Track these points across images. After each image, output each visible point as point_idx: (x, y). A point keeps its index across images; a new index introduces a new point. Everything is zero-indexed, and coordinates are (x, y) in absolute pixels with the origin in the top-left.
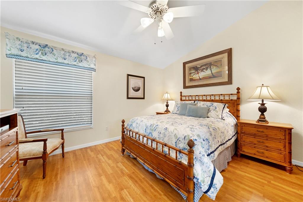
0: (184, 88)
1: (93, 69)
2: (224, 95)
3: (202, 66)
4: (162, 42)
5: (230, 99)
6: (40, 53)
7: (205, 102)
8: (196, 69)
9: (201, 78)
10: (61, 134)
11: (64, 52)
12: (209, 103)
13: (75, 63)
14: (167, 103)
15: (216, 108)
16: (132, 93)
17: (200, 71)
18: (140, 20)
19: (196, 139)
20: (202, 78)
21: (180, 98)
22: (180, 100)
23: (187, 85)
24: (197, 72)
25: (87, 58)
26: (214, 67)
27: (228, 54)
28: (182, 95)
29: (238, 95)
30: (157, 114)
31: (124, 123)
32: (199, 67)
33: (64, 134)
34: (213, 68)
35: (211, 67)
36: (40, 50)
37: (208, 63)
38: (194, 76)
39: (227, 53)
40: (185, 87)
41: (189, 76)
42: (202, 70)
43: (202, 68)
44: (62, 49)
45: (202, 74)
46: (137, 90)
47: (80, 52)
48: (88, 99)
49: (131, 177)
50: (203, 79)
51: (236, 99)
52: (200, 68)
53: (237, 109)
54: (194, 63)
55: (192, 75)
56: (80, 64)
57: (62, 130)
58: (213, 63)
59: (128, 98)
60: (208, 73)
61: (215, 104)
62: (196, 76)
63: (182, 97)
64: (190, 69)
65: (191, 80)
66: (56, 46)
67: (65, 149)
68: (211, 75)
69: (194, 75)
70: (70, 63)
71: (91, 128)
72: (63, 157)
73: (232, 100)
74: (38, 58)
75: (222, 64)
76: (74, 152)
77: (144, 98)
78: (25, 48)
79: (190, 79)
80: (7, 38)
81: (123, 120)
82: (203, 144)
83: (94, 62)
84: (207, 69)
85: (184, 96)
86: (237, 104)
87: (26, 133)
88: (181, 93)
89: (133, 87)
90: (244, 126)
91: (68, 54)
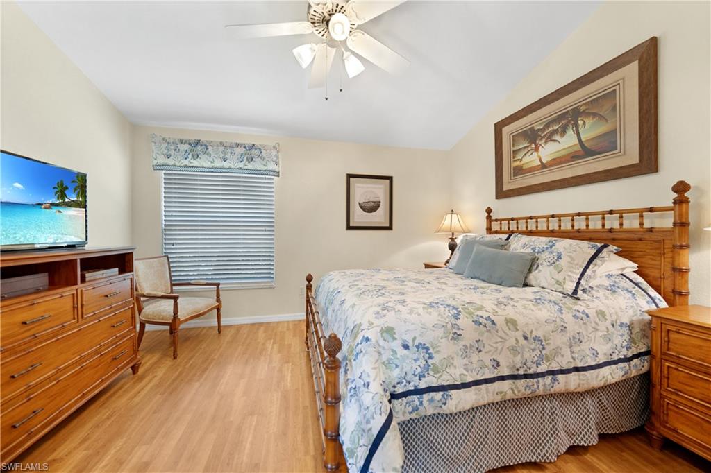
0: (497, 198)
1: (271, 171)
2: (621, 213)
3: (547, 126)
4: (341, 90)
5: (644, 226)
6: (190, 157)
7: (533, 238)
8: (532, 137)
9: (544, 162)
10: (215, 293)
11: (223, 148)
12: (541, 242)
13: (241, 165)
14: (452, 239)
15: (559, 258)
16: (359, 217)
17: (544, 141)
18: (293, 53)
19: (370, 337)
20: (548, 162)
21: (485, 227)
22: (485, 230)
23: (506, 187)
24: (533, 146)
25: (261, 152)
26: (589, 121)
27: (639, 63)
28: (493, 218)
29: (680, 210)
30: (426, 268)
31: (311, 283)
32: (539, 130)
33: (221, 293)
34: (584, 124)
35: (576, 124)
36: (190, 151)
37: (568, 111)
38: (526, 160)
39: (636, 63)
40: (501, 194)
41: (512, 160)
42: (549, 138)
43: (550, 129)
44: (221, 143)
45: (548, 151)
46: (371, 208)
47: (249, 142)
48: (265, 230)
49: (285, 397)
50: (551, 166)
51: (671, 226)
52: (543, 130)
53: (673, 263)
54: (525, 118)
55: (519, 156)
56: (250, 166)
57: (218, 285)
58: (583, 108)
59: (349, 228)
60: (568, 142)
61: (563, 244)
62: (531, 159)
63: (492, 223)
64: (515, 139)
65: (518, 171)
66: (211, 140)
67: (222, 319)
68: (578, 148)
69: (525, 155)
70: (232, 167)
71: (271, 288)
72: (220, 332)
73: (651, 230)
74: (187, 164)
75: (615, 107)
76: (239, 328)
77: (390, 228)
78: (172, 152)
79: (515, 168)
80: (153, 142)
81: (310, 275)
82: (398, 356)
83: (274, 159)
84: (563, 132)
85: (496, 220)
86: (674, 247)
87: (173, 285)
88: (489, 211)
89: (361, 202)
90: (677, 332)
91: (229, 151)
